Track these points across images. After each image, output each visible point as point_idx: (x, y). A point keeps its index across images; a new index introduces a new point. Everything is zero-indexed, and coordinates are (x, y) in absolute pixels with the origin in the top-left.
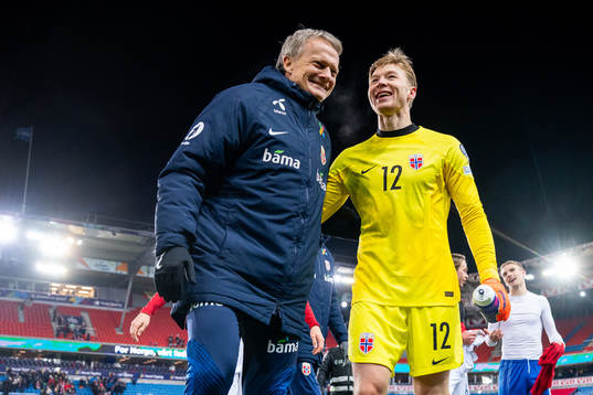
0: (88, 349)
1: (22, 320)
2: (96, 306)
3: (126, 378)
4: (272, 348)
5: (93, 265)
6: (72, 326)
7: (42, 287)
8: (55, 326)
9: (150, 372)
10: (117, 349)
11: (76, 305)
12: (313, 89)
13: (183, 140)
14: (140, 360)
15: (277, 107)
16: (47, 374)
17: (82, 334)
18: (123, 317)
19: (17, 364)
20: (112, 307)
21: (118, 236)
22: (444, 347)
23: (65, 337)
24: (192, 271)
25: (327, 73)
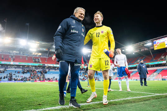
0: (40, 65)
1: (27, 59)
2: (42, 57)
3: (47, 70)
4: (75, 65)
5: (41, 49)
6: (37, 61)
7: (31, 53)
8: (33, 60)
9: (52, 69)
10: (46, 65)
11: (38, 57)
12: (80, 18)
13: (57, 29)
14: (50, 67)
15: (73, 22)
16: (32, 70)
17: (39, 62)
18: (47, 59)
19: (26, 68)
20: (45, 57)
21: (46, 43)
22: (107, 65)
23: (35, 63)
24: (62, 53)
25: (83, 16)
